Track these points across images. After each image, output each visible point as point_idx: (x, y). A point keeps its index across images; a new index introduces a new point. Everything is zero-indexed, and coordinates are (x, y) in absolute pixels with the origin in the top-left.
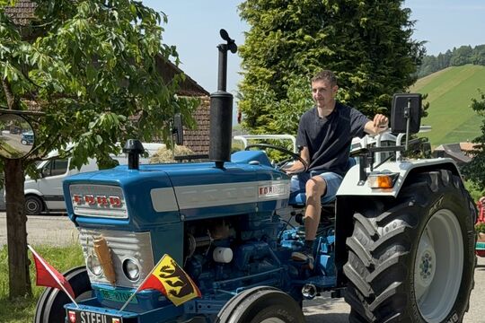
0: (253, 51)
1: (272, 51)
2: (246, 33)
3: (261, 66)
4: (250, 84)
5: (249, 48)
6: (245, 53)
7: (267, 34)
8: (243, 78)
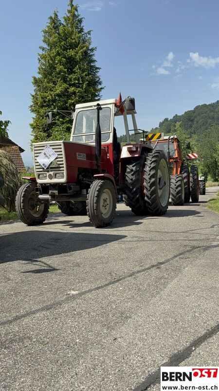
0: (37, 125)
1: (46, 125)
2: (33, 118)
3: (41, 132)
4: (36, 139)
5: (35, 124)
6: (33, 126)
7: (43, 118)
8: (33, 137)
